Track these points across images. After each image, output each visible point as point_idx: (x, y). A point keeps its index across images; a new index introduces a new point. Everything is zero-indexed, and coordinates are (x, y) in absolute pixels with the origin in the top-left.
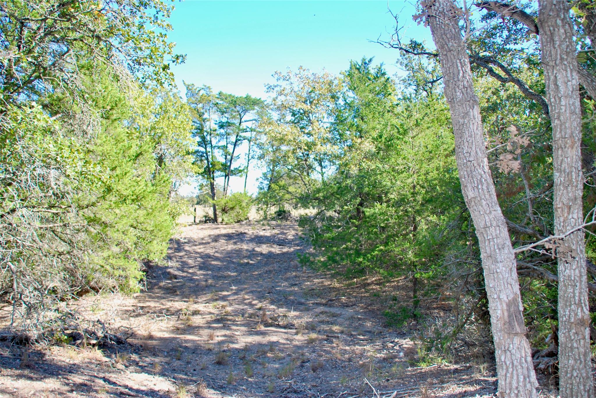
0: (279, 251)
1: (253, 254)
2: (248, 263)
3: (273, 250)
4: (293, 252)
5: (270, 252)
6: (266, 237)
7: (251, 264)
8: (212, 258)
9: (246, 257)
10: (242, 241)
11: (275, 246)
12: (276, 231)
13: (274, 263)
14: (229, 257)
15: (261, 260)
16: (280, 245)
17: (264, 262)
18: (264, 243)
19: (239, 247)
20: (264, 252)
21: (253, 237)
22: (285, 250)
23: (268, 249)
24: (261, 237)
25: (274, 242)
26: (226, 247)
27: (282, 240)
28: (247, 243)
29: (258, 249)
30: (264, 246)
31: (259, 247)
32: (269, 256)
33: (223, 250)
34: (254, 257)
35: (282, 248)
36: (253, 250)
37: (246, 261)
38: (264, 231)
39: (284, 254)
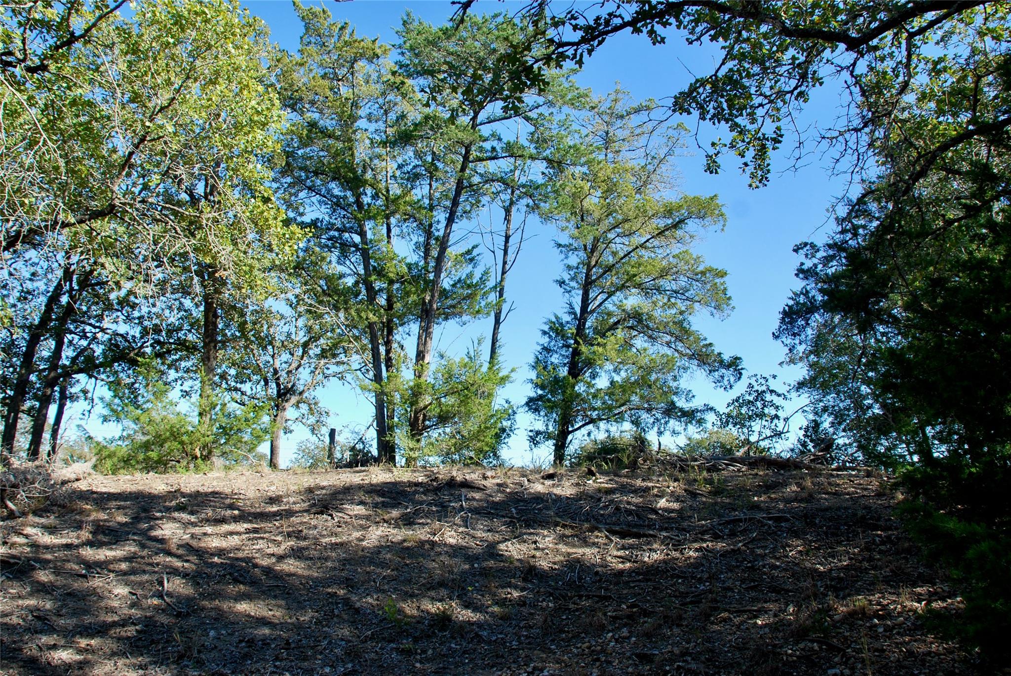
0: (624, 559)
1: (485, 573)
2: (443, 620)
3: (589, 553)
4: (697, 565)
5: (574, 565)
6: (559, 498)
7: (463, 629)
8: (254, 582)
9: (442, 584)
10: (443, 512)
11: (600, 537)
12: (601, 481)
13: (602, 628)
14: (349, 583)
15: (522, 603)
16: (623, 535)
17: (539, 618)
18: (545, 524)
19: (421, 533)
20: (544, 564)
21: (499, 498)
22: (654, 555)
23: (563, 548)
24: (538, 498)
25: (596, 521)
26: (357, 534)
27: (629, 512)
28: (466, 522)
29: (514, 550)
30: (547, 539)
31: (519, 538)
32: (571, 584)
33: (334, 546)
34: (483, 590)
35: (638, 547)
36: (491, 551)
37: (433, 607)
38: (549, 482)
39: (650, 572)
